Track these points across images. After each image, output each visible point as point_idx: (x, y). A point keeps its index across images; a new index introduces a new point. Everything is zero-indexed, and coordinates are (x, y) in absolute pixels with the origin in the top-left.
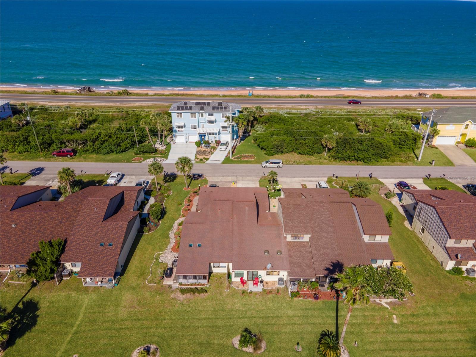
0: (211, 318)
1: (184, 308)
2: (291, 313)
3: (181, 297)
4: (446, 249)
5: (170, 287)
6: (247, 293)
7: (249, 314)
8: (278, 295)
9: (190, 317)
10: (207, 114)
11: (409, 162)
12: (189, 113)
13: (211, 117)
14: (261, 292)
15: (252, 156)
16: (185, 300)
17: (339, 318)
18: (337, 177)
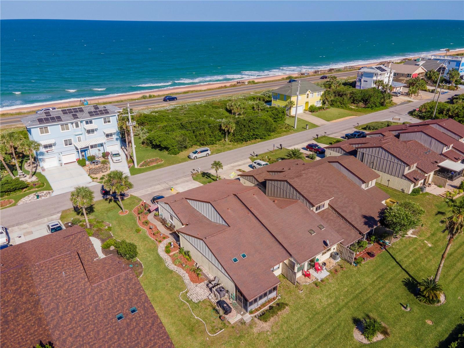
0: (316, 330)
1: (281, 336)
2: (369, 280)
3: (265, 326)
4: (405, 177)
5: (242, 322)
6: (320, 283)
7: (342, 303)
8: (345, 269)
9: (296, 342)
10: (84, 122)
11: (290, 131)
12: (58, 124)
13: (89, 125)
14: (329, 275)
15: (158, 159)
16: (273, 326)
17: (401, 264)
18: (257, 156)
